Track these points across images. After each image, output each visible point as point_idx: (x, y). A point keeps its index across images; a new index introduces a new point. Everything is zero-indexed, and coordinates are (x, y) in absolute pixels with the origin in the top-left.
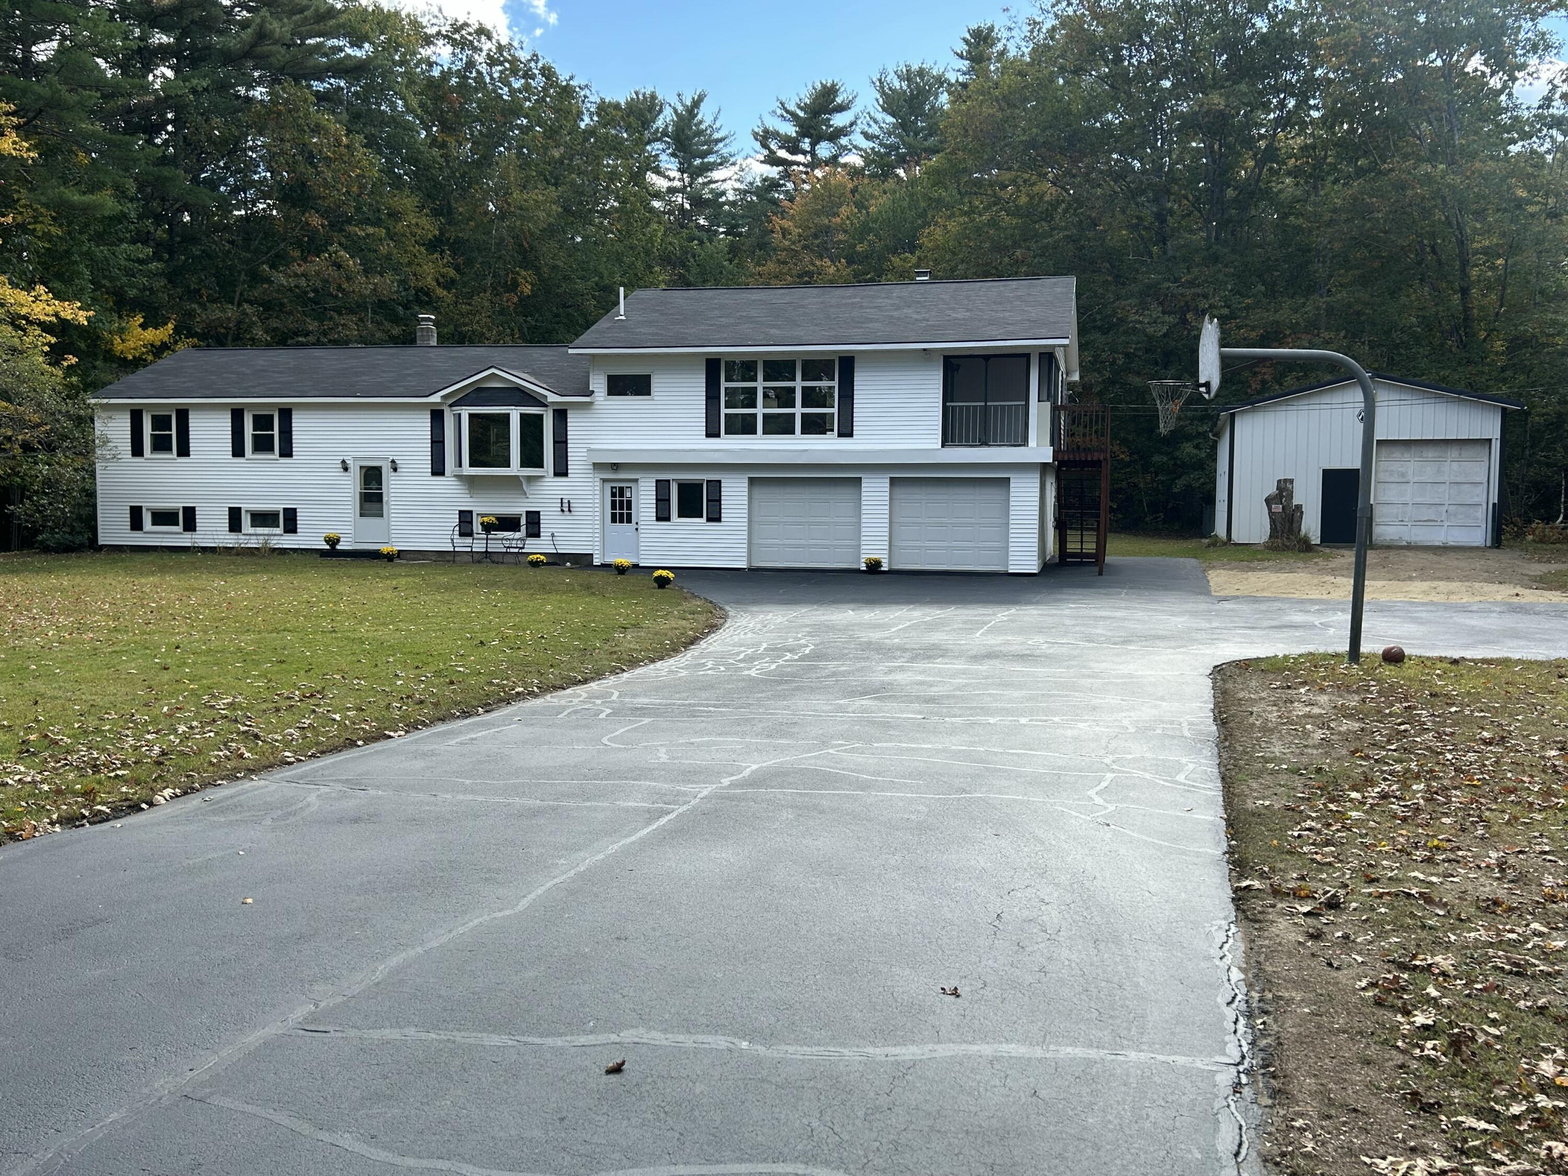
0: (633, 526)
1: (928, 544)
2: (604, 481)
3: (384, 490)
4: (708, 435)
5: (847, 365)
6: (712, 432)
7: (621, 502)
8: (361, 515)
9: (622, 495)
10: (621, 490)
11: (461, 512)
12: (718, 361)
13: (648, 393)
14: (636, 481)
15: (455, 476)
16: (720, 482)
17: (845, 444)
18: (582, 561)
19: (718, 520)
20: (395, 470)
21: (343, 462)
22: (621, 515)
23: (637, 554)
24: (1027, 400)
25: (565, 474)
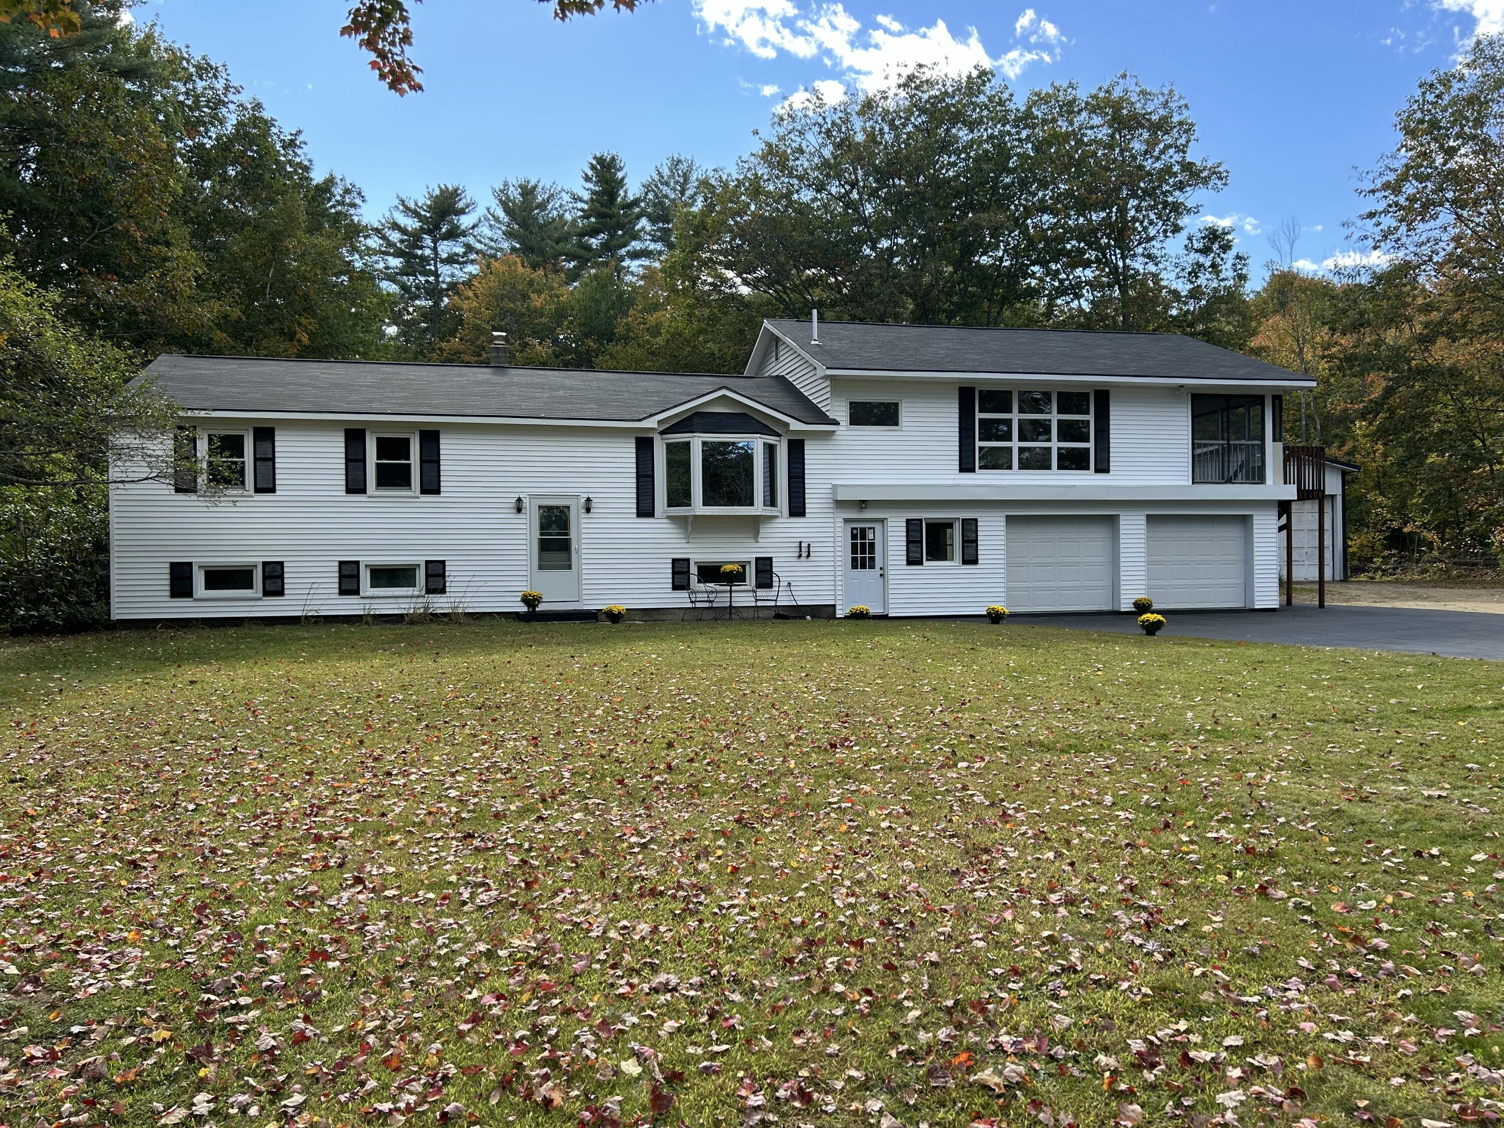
0: (877, 571)
1: (1173, 582)
2: (846, 521)
3: (573, 535)
4: (962, 470)
5: (1103, 398)
6: (966, 466)
7: (863, 545)
8: (541, 567)
9: (863, 537)
10: (863, 531)
11: (674, 561)
12: (973, 389)
13: (896, 424)
14: (882, 521)
15: (668, 517)
16: (976, 520)
17: (1101, 480)
18: (824, 613)
19: (975, 561)
20: (588, 510)
21: (519, 500)
22: (863, 559)
23: (885, 603)
24: (1263, 438)
25: (802, 514)
